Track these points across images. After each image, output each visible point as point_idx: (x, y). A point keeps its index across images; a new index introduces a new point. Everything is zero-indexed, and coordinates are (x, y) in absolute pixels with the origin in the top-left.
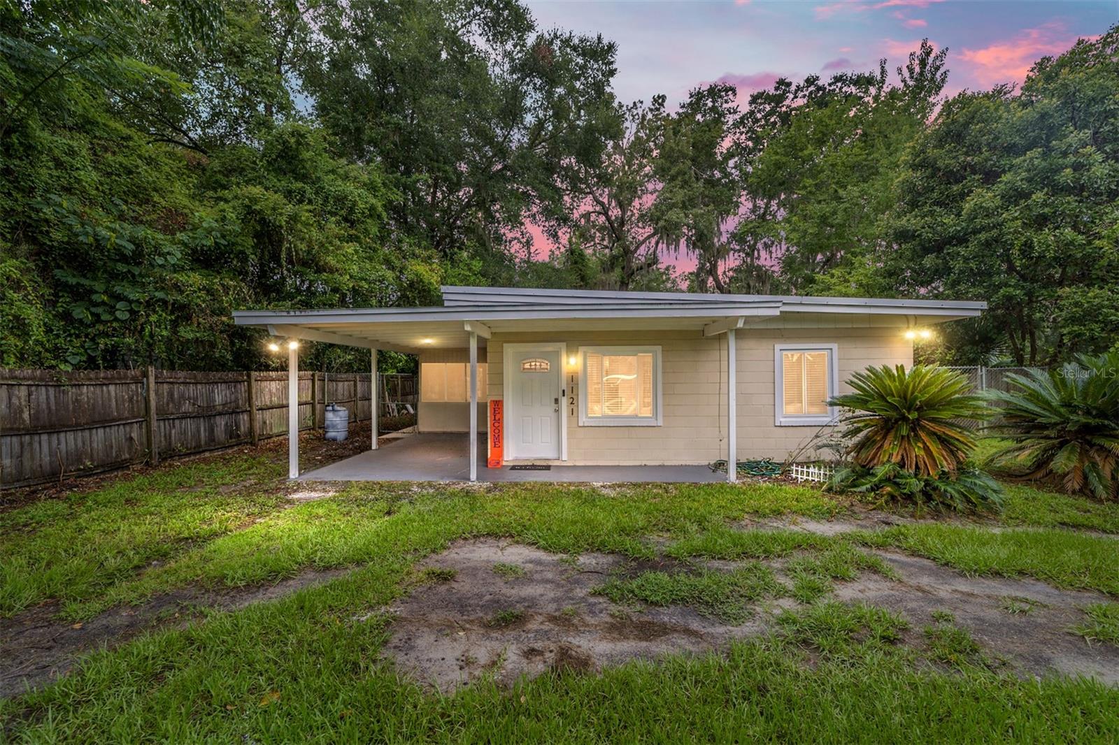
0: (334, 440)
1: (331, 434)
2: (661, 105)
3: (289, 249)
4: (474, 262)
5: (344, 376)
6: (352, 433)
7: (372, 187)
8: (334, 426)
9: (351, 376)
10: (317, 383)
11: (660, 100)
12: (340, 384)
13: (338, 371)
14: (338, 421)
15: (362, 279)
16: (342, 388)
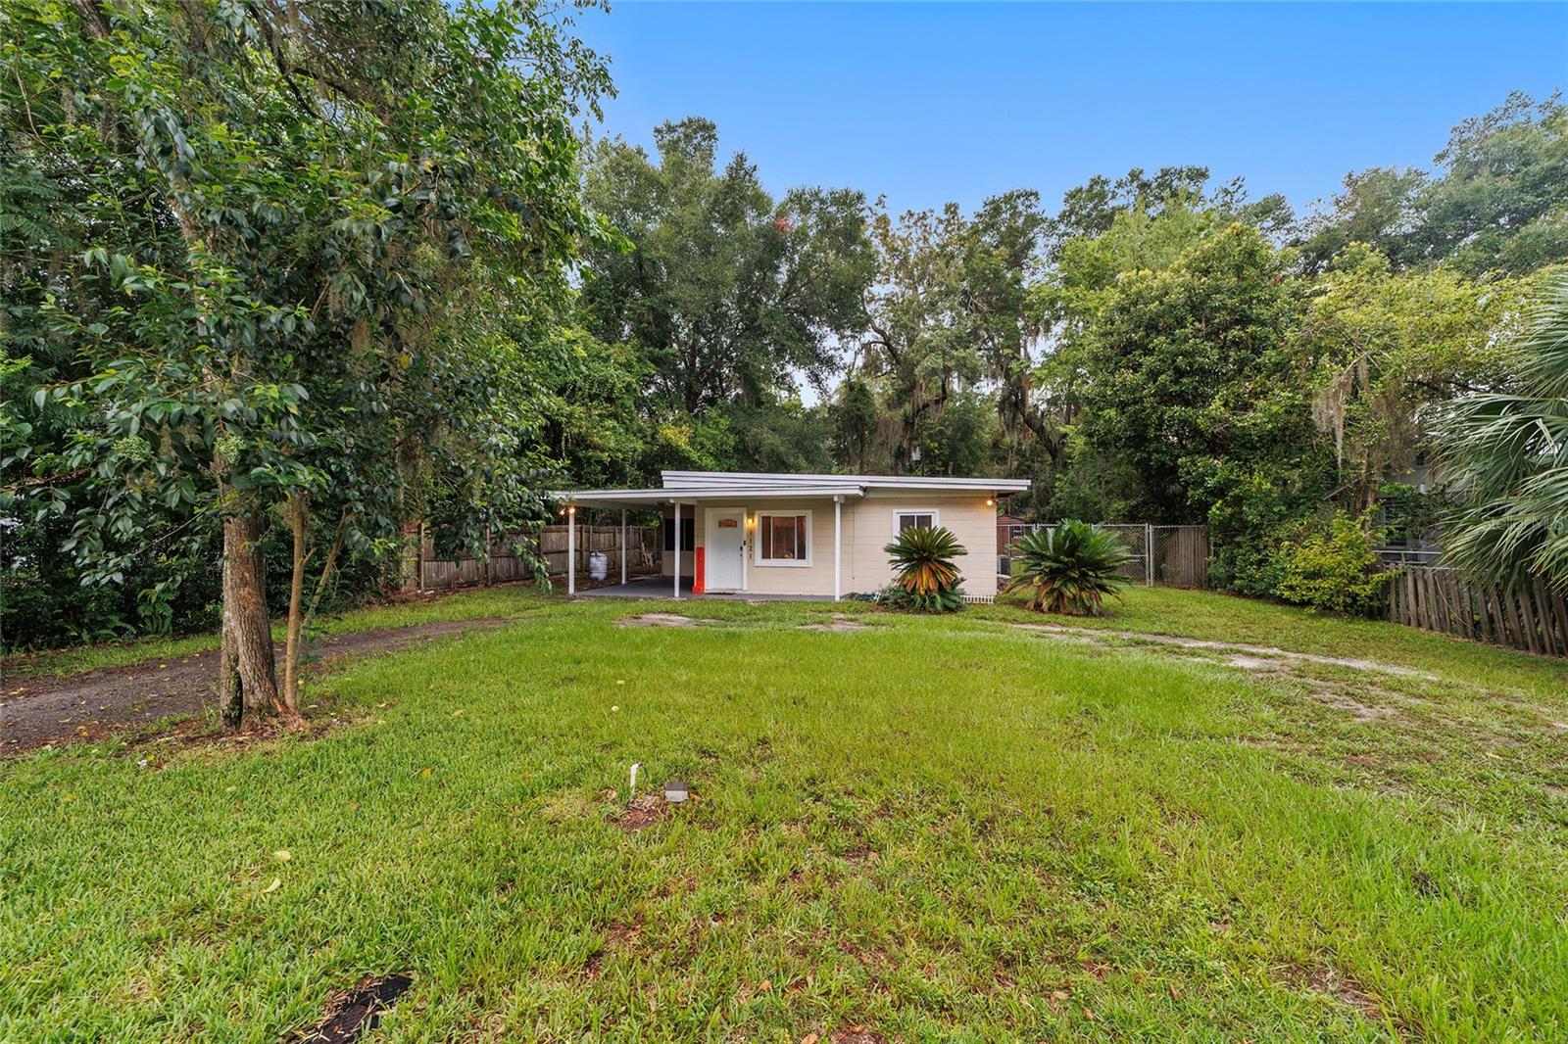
0: (596, 579)
1: (594, 575)
2: (955, 213)
3: (566, 437)
4: (722, 420)
5: (605, 528)
6: (609, 576)
7: (627, 366)
8: (596, 569)
9: (611, 528)
10: (584, 534)
11: (952, 209)
12: (602, 535)
13: (601, 524)
14: (599, 564)
15: (618, 450)
16: (603, 538)
